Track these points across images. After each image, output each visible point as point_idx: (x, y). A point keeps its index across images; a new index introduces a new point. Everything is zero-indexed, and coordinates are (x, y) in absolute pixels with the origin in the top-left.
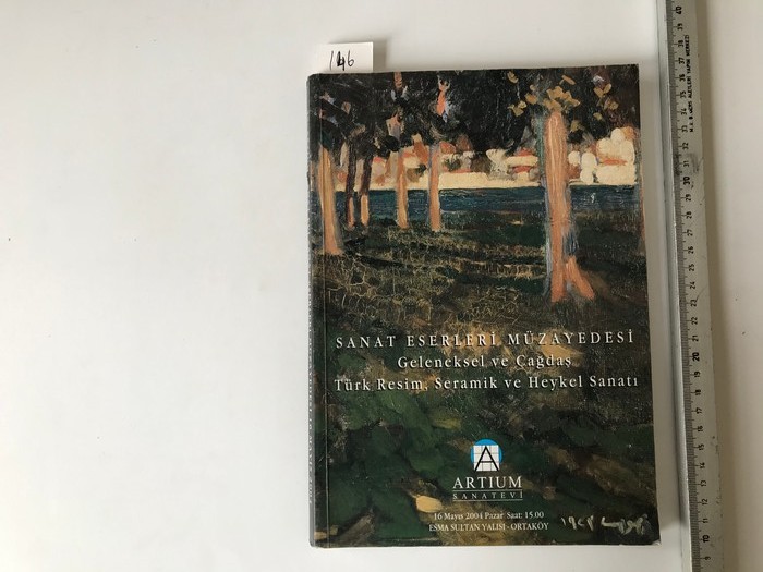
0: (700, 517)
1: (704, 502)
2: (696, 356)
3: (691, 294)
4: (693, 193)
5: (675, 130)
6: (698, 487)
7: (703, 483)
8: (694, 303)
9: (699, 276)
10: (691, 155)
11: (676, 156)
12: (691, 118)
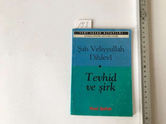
0: (145, 112)
1: (146, 108)
2: (145, 66)
3: (144, 49)
4: (145, 22)
5: (140, 5)
6: (145, 103)
7: (146, 102)
8: (145, 52)
9: (146, 45)
10: (145, 12)
11: (140, 12)
12: (145, 2)
